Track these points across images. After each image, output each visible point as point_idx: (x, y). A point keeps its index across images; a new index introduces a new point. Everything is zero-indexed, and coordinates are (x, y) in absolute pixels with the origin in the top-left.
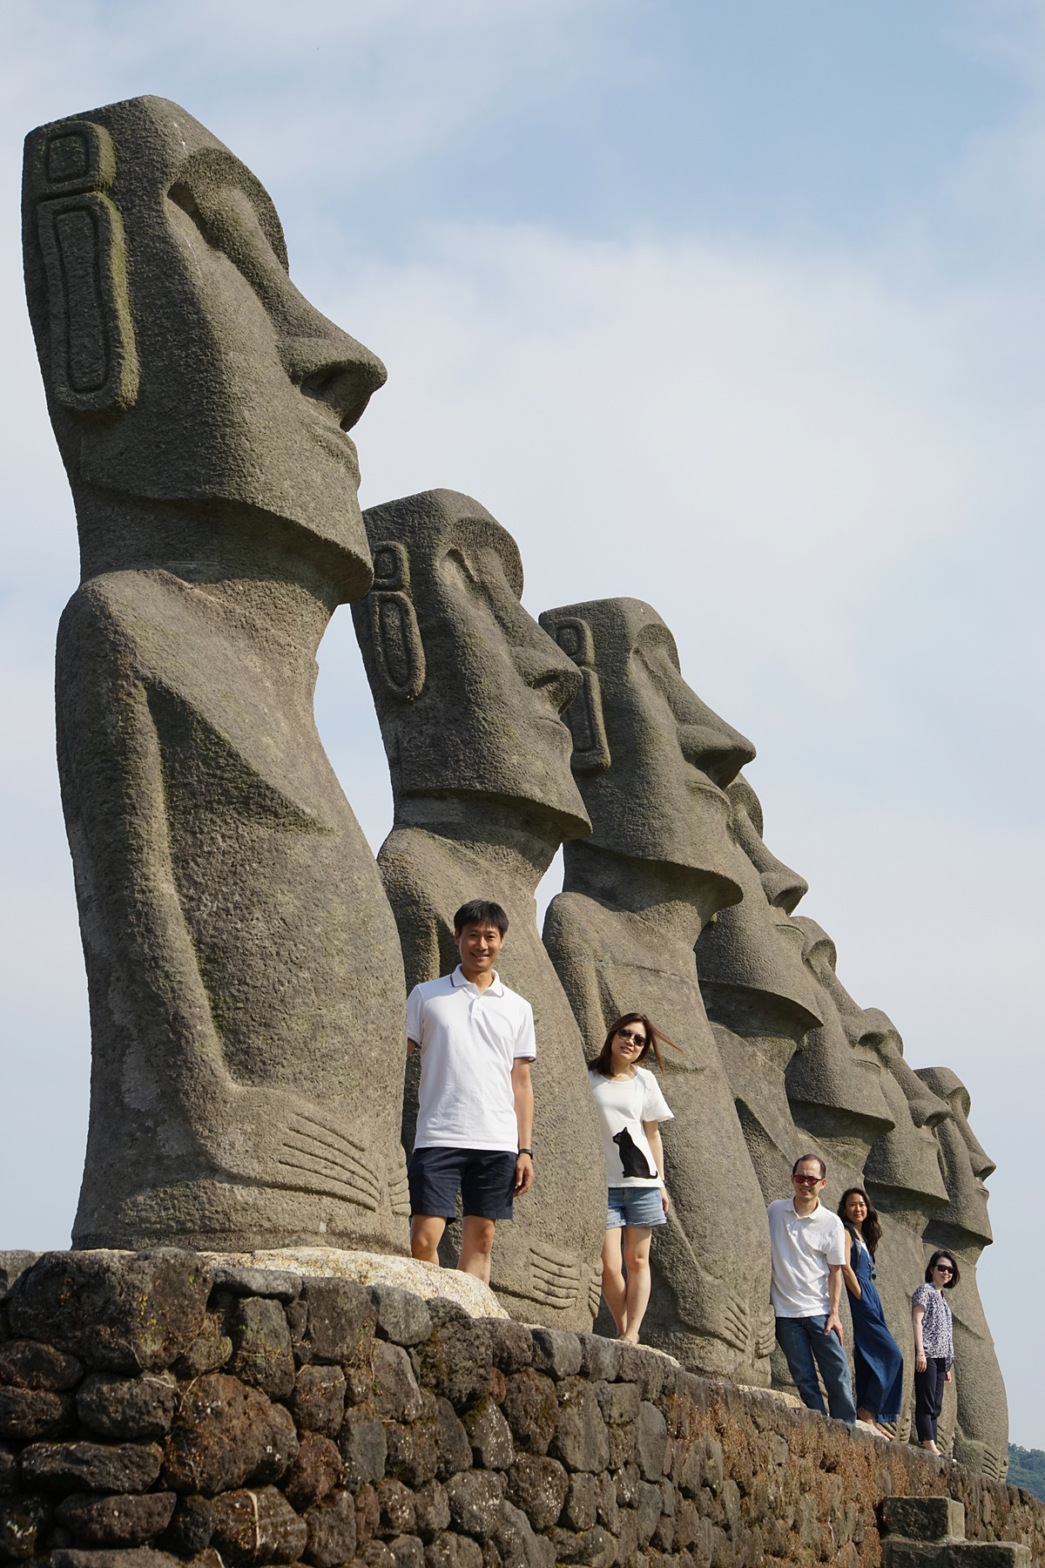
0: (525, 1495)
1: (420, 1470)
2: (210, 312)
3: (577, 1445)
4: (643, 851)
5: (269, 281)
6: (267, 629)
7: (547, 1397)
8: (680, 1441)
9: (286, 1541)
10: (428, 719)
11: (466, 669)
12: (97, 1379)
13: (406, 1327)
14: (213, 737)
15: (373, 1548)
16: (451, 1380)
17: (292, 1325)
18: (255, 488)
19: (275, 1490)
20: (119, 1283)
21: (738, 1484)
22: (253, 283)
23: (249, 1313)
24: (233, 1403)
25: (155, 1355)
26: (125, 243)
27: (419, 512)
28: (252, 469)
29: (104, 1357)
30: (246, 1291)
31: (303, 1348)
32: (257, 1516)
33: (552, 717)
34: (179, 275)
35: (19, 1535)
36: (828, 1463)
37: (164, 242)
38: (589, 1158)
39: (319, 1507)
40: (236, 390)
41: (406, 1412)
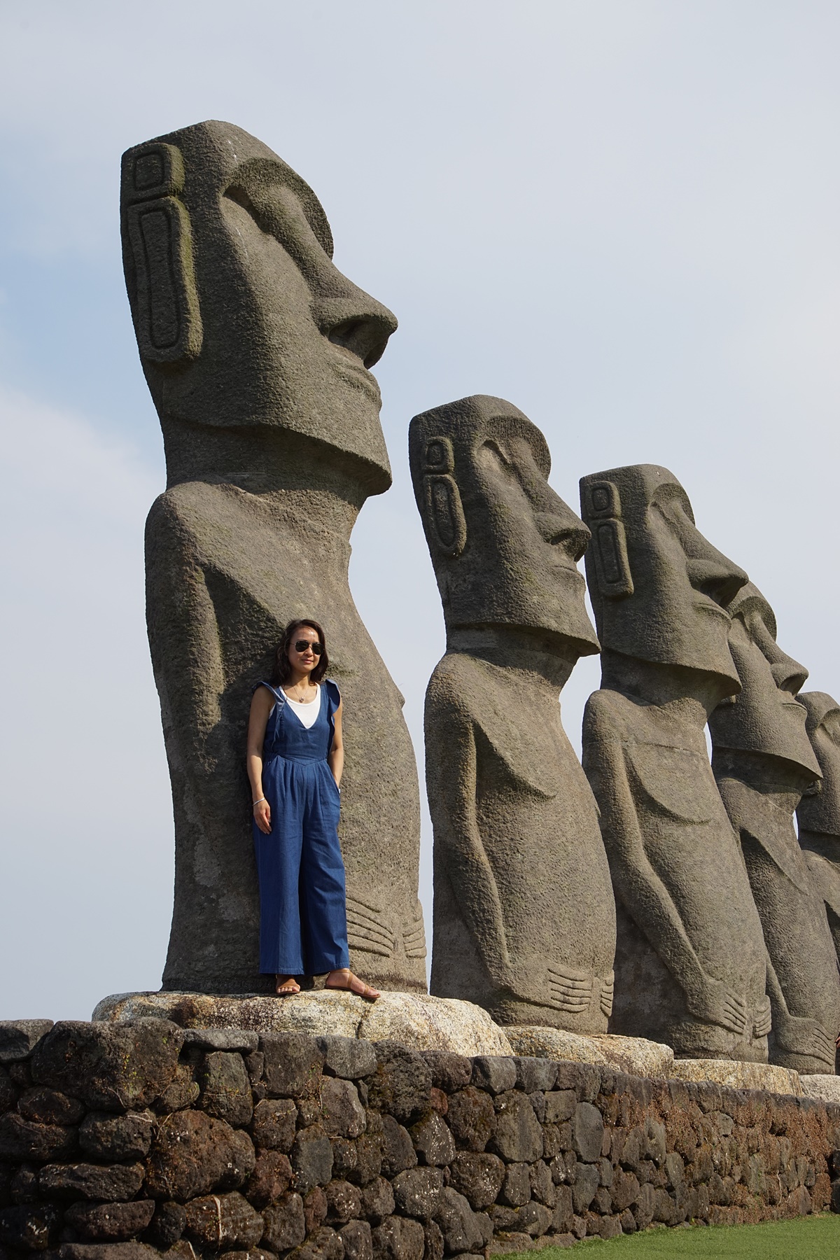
0: (466, 1183)
1: (365, 1172)
2: (254, 284)
3: (512, 1143)
4: (659, 657)
5: (307, 256)
6: (304, 521)
7: (484, 1108)
8: (620, 1129)
9: (244, 1234)
10: (470, 570)
11: (497, 532)
12: (93, 1117)
13: (351, 1067)
14: (256, 606)
15: (324, 1233)
16: (396, 1102)
17: (250, 1071)
18: (289, 416)
19: (237, 1195)
20: (108, 1045)
21: (682, 1155)
22: (295, 258)
23: (212, 1064)
24: (199, 1132)
25: (136, 1098)
26: (192, 234)
27: (461, 414)
28: (287, 402)
29: (97, 1100)
30: (209, 1048)
31: (260, 1087)
32: (220, 1216)
33: (566, 565)
34: (231, 257)
35: (36, 1233)
36: (777, 1129)
37: (221, 233)
38: (598, 898)
39: (274, 1206)
40: (274, 342)
41: (350, 1130)
